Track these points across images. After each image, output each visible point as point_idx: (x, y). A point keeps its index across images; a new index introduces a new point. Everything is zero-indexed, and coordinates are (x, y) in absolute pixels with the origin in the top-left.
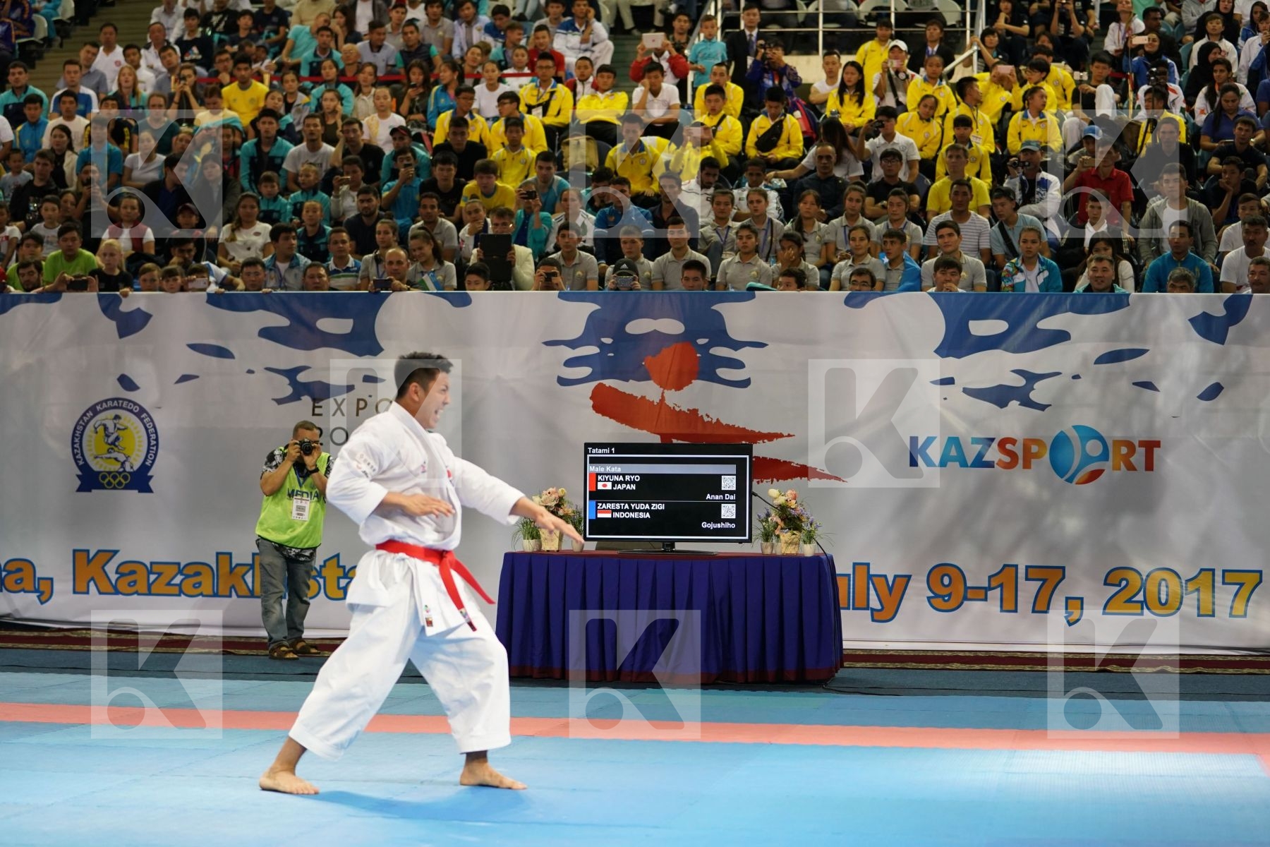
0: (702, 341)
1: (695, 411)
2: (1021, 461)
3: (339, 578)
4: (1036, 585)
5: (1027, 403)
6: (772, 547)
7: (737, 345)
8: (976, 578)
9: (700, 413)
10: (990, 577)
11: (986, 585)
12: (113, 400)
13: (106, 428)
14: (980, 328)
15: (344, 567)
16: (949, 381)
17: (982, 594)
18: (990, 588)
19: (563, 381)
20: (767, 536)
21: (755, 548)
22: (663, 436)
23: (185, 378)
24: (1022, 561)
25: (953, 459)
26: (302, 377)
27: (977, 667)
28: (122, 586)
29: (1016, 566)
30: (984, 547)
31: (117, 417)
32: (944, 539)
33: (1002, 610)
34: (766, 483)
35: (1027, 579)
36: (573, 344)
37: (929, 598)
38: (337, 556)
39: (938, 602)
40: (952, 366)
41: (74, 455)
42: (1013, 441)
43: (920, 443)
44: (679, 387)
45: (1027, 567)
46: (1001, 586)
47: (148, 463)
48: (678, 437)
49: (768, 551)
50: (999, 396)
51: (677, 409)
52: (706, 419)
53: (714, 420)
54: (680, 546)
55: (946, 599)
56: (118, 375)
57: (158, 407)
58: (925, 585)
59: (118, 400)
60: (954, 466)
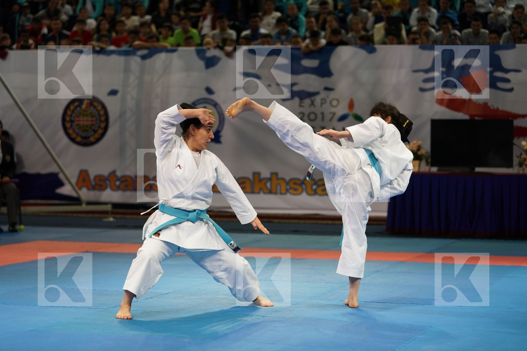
0: (490, 69)
1: (486, 105)
3: (312, 185)
6: (523, 170)
7: (507, 71)
9: (490, 104)
12: (203, 99)
15: (314, 180)
19: (422, 90)
20: (521, 165)
21: (514, 170)
22: (471, 116)
26: (295, 88)
34: (521, 138)
36: (427, 71)
47: (220, 129)
48: (478, 116)
49: (521, 172)
51: (477, 103)
52: (492, 107)
53: (496, 108)
54: (478, 169)
56: (205, 87)
57: (224, 102)
59: (205, 99)
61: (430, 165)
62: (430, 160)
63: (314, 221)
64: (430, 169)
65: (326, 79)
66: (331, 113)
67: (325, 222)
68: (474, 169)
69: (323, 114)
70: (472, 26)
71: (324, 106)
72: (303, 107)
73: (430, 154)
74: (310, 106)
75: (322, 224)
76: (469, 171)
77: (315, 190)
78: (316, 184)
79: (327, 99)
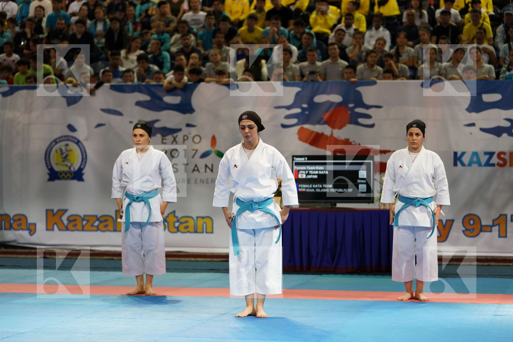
0: (351, 105)
1: (347, 139)
2: (508, 163)
3: (175, 223)
5: (511, 134)
7: (368, 107)
8: (487, 221)
10: (493, 221)
11: (491, 224)
12: (65, 136)
13: (61, 150)
14: (487, 98)
15: (177, 217)
16: (473, 125)
17: (488, 229)
18: (493, 225)
19: (284, 126)
21: (375, 206)
23: (99, 125)
24: (509, 212)
25: (475, 163)
26: (157, 125)
27: (486, 264)
28: (70, 227)
29: (506, 215)
30: (490, 205)
31: (67, 145)
32: (470, 202)
33: (499, 237)
35: (512, 221)
36: (289, 108)
37: (463, 231)
38: (174, 212)
39: (468, 233)
40: (474, 117)
41: (46, 163)
42: (504, 153)
43: (459, 154)
44: (340, 128)
45: (512, 216)
46: (499, 225)
47: (82, 167)
49: (382, 208)
50: (497, 131)
51: (339, 139)
53: (357, 144)
54: (339, 205)
55: (472, 231)
56: (67, 124)
57: (87, 140)
58: (461, 225)
59: (67, 136)
60: (475, 166)
63: (177, 259)
65: (188, 115)
66: (193, 150)
67: (187, 259)
68: (335, 205)
71: (186, 142)
72: (165, 143)
74: (172, 143)
75: (185, 261)
76: (330, 207)
77: (178, 228)
78: (178, 221)
79: (189, 136)
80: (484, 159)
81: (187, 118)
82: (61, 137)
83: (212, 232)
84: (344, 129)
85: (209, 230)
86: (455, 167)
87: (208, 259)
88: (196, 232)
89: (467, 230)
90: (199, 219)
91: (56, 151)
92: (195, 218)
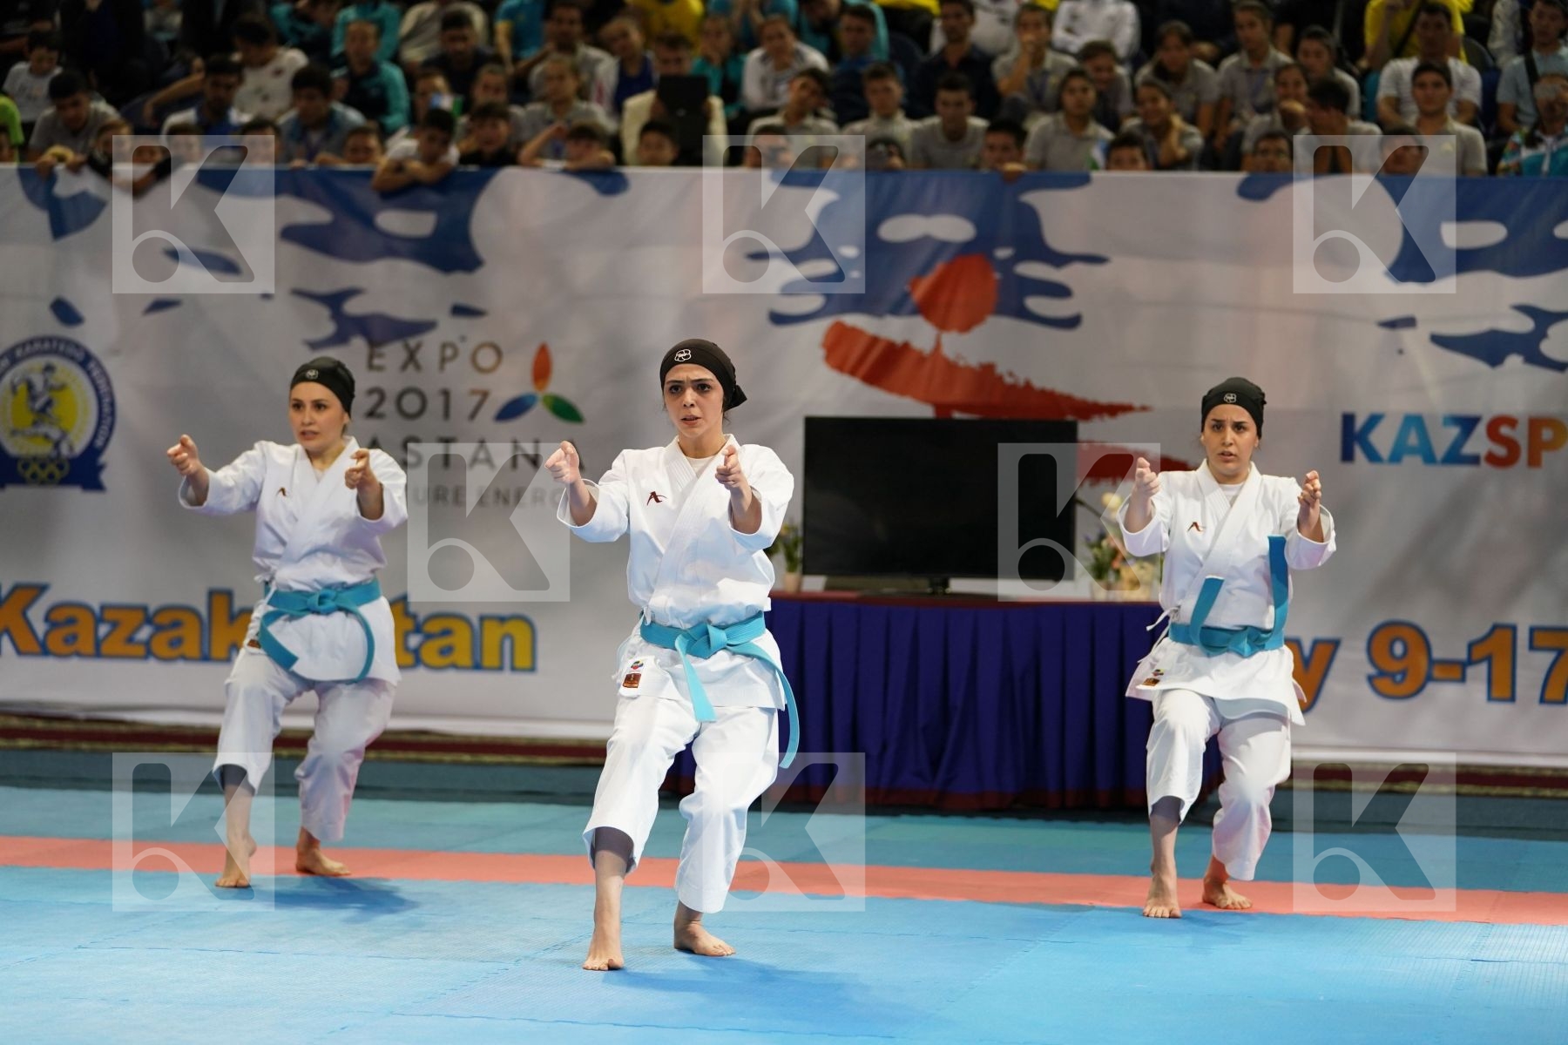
0: (1003, 253)
1: (988, 369)
2: (1524, 455)
3: (408, 634)
4: (1545, 659)
5: (1536, 358)
6: (1109, 590)
7: (1060, 260)
8: (1449, 646)
9: (1001, 369)
10: (1471, 646)
11: (1462, 655)
12: (42, 340)
13: (30, 386)
14: (1458, 235)
15: (414, 617)
16: (1409, 322)
17: (1457, 671)
18: (1470, 662)
19: (779, 319)
20: (1100, 571)
21: (1080, 590)
22: (939, 407)
23: (159, 305)
24: (1523, 618)
25: (1413, 451)
26: (353, 307)
28: (55, 642)
29: (1513, 629)
30: (1460, 593)
31: (49, 369)
32: (1393, 584)
33: (1490, 698)
35: (1532, 647)
37: (1370, 679)
38: (406, 599)
39: (1384, 684)
40: (1414, 295)
42: (1511, 422)
43: (1359, 423)
44: (966, 327)
45: (1533, 630)
46: (1489, 659)
47: (99, 443)
48: (963, 408)
49: (1101, 595)
50: (1489, 347)
51: (961, 363)
52: (1008, 380)
53: (1021, 382)
54: (958, 585)
55: (1399, 677)
56: (51, 299)
57: (115, 352)
58: (1363, 656)
59: (51, 340)
60: (1412, 462)
61: (800, 568)
62: (799, 554)
63: (412, 755)
64: (800, 584)
65: (459, 277)
66: (474, 392)
67: (448, 757)
68: (946, 584)
69: (446, 394)
70: (940, 107)
71: (448, 366)
72: (380, 368)
73: (800, 533)
74: (404, 367)
75: (440, 762)
76: (929, 590)
77: (416, 653)
78: (418, 629)
79: (460, 346)
80: (1444, 437)
81: (456, 286)
82: (31, 342)
83: (532, 669)
84: (978, 332)
85: (523, 660)
86: (1348, 467)
87: (519, 759)
88: (477, 666)
89: (1382, 673)
90: (487, 624)
91: (14, 389)
92: (475, 621)
